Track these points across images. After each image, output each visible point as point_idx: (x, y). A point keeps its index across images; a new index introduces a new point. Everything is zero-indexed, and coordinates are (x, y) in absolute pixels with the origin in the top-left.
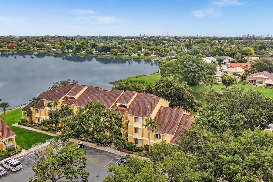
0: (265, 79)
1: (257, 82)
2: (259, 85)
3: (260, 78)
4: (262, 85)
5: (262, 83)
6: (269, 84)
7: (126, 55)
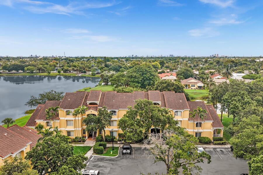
0: (197, 83)
1: (191, 85)
2: (193, 88)
3: (192, 82)
4: (195, 88)
5: (195, 86)
6: (200, 86)
7: (42, 72)
